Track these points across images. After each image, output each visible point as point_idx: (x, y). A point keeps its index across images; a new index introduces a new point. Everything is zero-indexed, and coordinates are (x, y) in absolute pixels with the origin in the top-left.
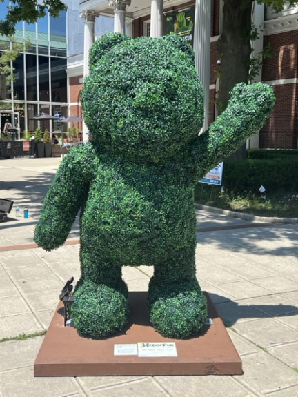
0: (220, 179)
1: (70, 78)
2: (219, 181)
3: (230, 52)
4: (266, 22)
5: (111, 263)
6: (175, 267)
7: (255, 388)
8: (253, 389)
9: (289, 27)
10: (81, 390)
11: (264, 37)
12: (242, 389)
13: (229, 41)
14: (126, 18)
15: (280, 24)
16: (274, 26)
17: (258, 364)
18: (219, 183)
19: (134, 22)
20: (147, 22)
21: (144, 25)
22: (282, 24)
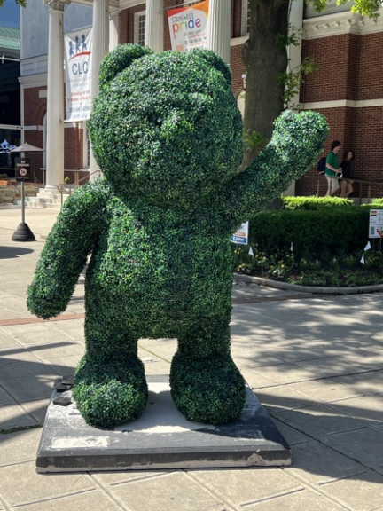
0: (247, 236)
1: (25, 90)
2: (245, 239)
3: (260, 62)
4: (305, 21)
5: (126, 335)
6: (206, 339)
7: (308, 479)
8: (304, 480)
9: (336, 29)
10: (97, 486)
11: (303, 40)
12: (293, 480)
13: (259, 48)
14: (110, 7)
15: (324, 25)
16: (317, 27)
17: (310, 454)
18: (245, 241)
19: (121, 14)
20: (140, 14)
21: (135, 18)
22: (328, 25)
